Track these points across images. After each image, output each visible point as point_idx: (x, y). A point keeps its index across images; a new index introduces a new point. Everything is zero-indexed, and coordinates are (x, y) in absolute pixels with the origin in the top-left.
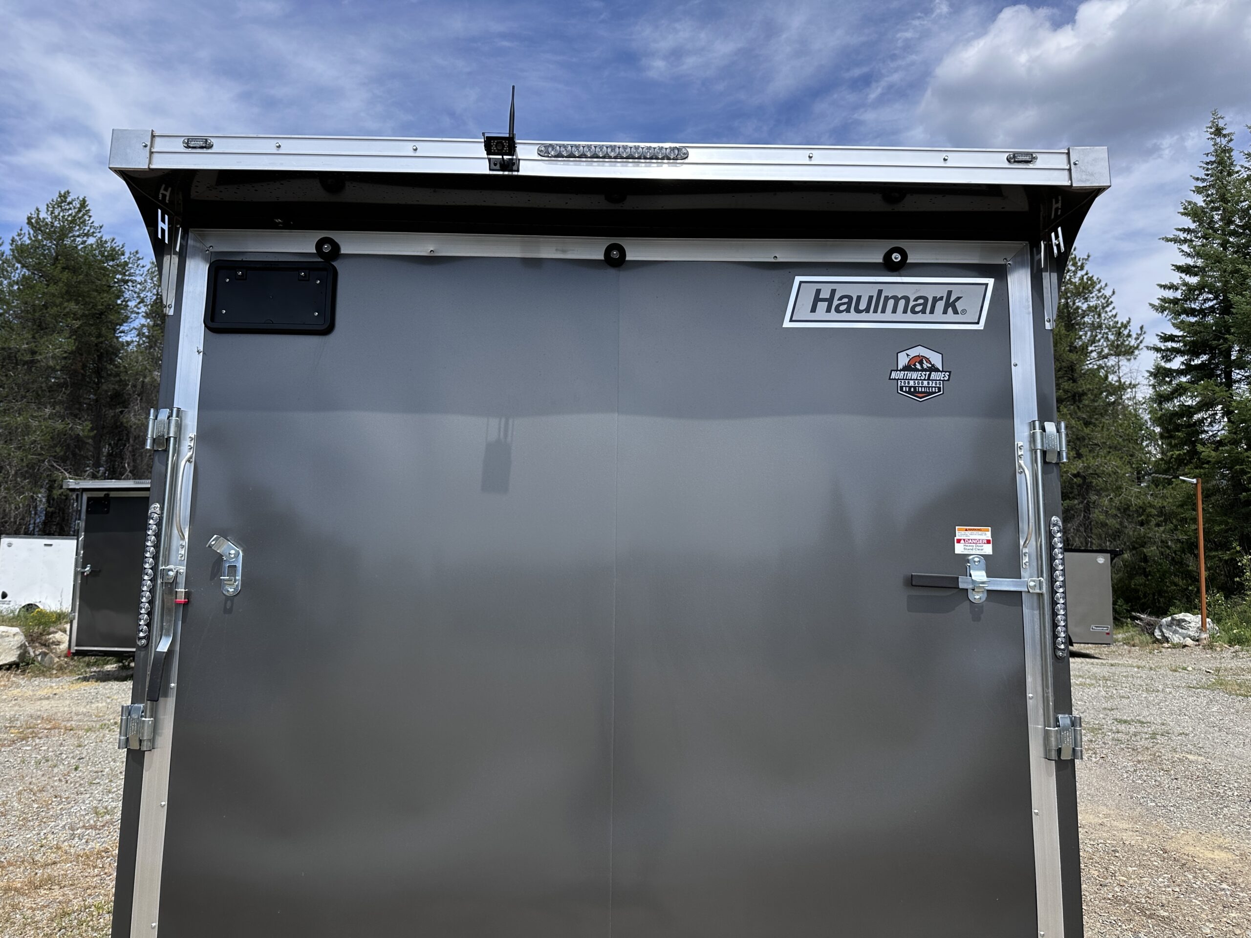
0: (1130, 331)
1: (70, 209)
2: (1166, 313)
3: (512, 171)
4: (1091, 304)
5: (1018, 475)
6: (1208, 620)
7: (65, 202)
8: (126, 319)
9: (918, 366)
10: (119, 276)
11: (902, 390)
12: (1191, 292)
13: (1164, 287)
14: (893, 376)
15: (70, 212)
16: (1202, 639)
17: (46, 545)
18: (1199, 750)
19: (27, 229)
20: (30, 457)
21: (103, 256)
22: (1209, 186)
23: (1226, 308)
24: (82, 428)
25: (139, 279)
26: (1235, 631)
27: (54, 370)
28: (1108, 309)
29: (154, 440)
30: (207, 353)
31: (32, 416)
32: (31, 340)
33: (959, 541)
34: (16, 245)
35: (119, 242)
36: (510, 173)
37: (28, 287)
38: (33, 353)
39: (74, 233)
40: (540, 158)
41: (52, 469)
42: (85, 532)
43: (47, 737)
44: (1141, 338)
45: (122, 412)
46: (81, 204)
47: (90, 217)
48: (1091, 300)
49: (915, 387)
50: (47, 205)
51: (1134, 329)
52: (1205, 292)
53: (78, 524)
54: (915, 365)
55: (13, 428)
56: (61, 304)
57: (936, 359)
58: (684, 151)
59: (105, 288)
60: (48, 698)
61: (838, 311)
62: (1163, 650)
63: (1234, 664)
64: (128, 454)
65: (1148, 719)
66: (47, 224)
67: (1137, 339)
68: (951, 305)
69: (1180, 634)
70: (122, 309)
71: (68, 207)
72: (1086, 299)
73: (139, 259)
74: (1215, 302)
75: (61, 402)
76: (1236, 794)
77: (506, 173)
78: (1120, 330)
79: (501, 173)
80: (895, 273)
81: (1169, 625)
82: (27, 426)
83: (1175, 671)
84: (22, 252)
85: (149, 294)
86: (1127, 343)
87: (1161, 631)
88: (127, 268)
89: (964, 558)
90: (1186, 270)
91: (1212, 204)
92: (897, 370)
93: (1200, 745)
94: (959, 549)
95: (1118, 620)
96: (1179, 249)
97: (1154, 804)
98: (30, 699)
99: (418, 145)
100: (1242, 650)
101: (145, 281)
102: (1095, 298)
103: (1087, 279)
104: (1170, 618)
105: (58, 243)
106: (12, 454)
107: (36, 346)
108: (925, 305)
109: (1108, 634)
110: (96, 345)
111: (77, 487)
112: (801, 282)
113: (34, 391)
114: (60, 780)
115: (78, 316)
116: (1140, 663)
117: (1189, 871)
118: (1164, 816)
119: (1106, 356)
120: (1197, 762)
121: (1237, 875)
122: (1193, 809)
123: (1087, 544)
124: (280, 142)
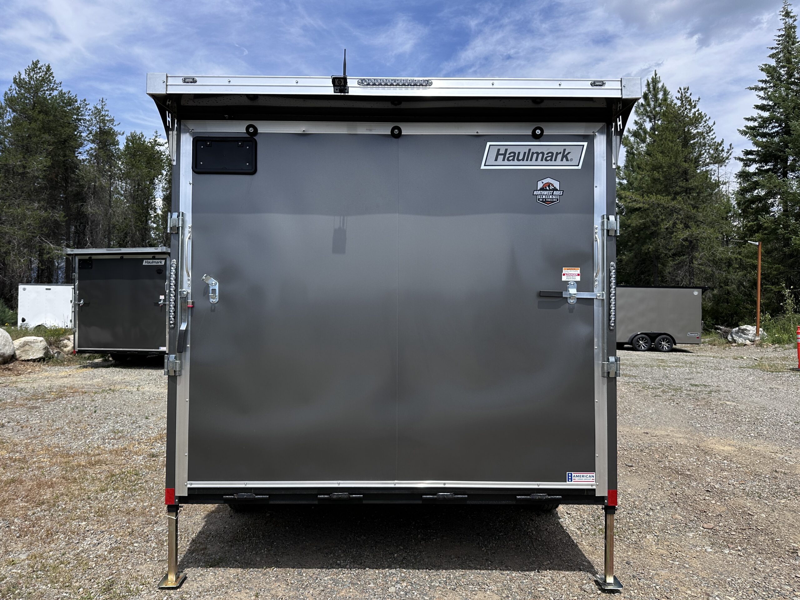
0: (723, 147)
1: (40, 72)
2: (747, 136)
3: (345, 93)
4: (699, 131)
5: (595, 242)
6: (761, 329)
7: (37, 68)
8: (81, 145)
9: (548, 188)
10: (75, 117)
11: (539, 200)
12: (765, 122)
13: (748, 119)
14: (535, 193)
15: (40, 74)
16: (756, 341)
17: (46, 289)
18: (734, 399)
19: (14, 86)
20: (27, 234)
21: (63, 103)
22: (780, 51)
23: (787, 131)
24: (59, 215)
25: (87, 118)
26: (776, 336)
27: (37, 178)
28: (710, 134)
29: (171, 228)
30: (194, 184)
31: (26, 208)
32: (23, 159)
33: (564, 275)
34: (8, 97)
35: (73, 95)
36: (344, 94)
37: (18, 125)
38: (24, 167)
39: (44, 88)
40: (359, 86)
41: (42, 242)
42: (79, 280)
43: (73, 396)
44: (731, 152)
45: (82, 205)
46: (47, 69)
47: (53, 77)
48: (700, 128)
49: (545, 199)
50: (25, 70)
51: (726, 146)
52: (773, 122)
53: (74, 275)
54: (546, 187)
55: (15, 216)
56: (39, 135)
57: (557, 185)
58: (430, 81)
59: (67, 124)
60: (66, 377)
61: (508, 160)
62: (732, 347)
63: (772, 355)
64: (88, 232)
65: (710, 384)
66: (26, 82)
67: (728, 152)
68: (565, 156)
69: (743, 338)
70: (78, 138)
71: (39, 71)
72: (696, 128)
73: (87, 105)
74: (779, 128)
75: (43, 199)
76: (747, 420)
77: (342, 94)
78: (717, 147)
79: (339, 94)
80: (538, 140)
81: (737, 333)
82: (25, 215)
83: (736, 359)
84: (12, 101)
85: (94, 128)
86: (721, 155)
87: (732, 336)
88: (79, 111)
89: (567, 283)
90: (762, 108)
91: (781, 64)
92: (537, 190)
93: (736, 397)
94: (564, 278)
95: (706, 330)
96: (757, 95)
97: (699, 425)
98: (56, 377)
99: (298, 80)
100: (780, 347)
101: (92, 119)
102: (702, 127)
103: (698, 114)
104: (737, 328)
105: (34, 95)
106: (16, 233)
107: (26, 163)
108: (552, 156)
109: (698, 338)
110: (64, 162)
111: (72, 253)
112: (490, 145)
113: (26, 192)
114: (88, 417)
115: (51, 143)
116: (716, 355)
117: (708, 455)
118: (704, 431)
119: (708, 164)
120: (731, 405)
121: (734, 457)
122: (721, 428)
123: (690, 283)
124: (230, 79)
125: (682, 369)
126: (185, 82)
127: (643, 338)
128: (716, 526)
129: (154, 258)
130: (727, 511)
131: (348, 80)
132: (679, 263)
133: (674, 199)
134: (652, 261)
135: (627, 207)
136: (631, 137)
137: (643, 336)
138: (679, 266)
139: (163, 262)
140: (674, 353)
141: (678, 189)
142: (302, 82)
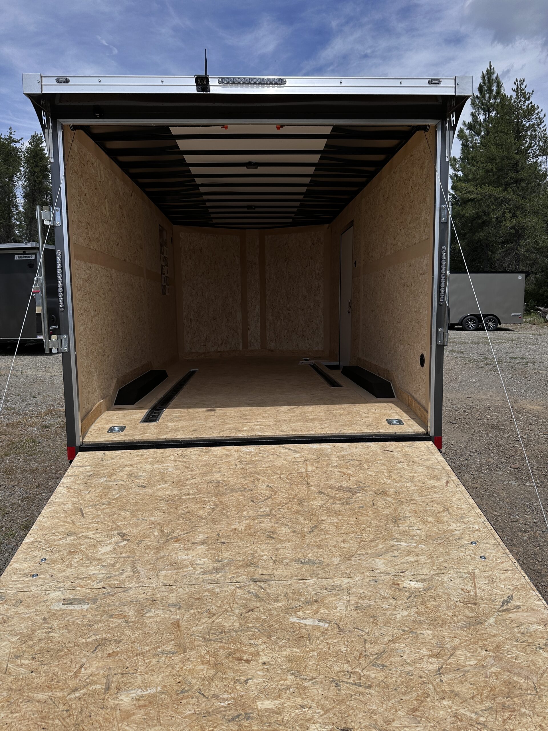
3: (207, 91)
36: (206, 93)
40: (219, 85)
58: (284, 80)
79: (202, 93)
95: (528, 311)
97: (515, 390)
99: (164, 79)
109: (520, 318)
116: (535, 333)
117: (520, 413)
118: (518, 395)
119: (537, 156)
120: (543, 373)
121: (541, 414)
122: (533, 392)
123: (516, 269)
124: (100, 79)
125: (505, 345)
126: (58, 82)
127: (471, 319)
128: (522, 466)
129: (24, 253)
130: (531, 455)
131: (210, 79)
132: (507, 250)
133: (505, 190)
134: (483, 249)
135: (462, 198)
136: (466, 130)
137: (472, 317)
138: (507, 253)
139: (34, 256)
140: (498, 332)
141: (508, 180)
142: (167, 81)
